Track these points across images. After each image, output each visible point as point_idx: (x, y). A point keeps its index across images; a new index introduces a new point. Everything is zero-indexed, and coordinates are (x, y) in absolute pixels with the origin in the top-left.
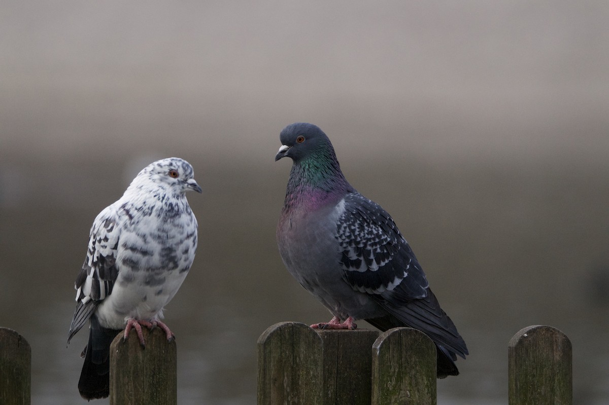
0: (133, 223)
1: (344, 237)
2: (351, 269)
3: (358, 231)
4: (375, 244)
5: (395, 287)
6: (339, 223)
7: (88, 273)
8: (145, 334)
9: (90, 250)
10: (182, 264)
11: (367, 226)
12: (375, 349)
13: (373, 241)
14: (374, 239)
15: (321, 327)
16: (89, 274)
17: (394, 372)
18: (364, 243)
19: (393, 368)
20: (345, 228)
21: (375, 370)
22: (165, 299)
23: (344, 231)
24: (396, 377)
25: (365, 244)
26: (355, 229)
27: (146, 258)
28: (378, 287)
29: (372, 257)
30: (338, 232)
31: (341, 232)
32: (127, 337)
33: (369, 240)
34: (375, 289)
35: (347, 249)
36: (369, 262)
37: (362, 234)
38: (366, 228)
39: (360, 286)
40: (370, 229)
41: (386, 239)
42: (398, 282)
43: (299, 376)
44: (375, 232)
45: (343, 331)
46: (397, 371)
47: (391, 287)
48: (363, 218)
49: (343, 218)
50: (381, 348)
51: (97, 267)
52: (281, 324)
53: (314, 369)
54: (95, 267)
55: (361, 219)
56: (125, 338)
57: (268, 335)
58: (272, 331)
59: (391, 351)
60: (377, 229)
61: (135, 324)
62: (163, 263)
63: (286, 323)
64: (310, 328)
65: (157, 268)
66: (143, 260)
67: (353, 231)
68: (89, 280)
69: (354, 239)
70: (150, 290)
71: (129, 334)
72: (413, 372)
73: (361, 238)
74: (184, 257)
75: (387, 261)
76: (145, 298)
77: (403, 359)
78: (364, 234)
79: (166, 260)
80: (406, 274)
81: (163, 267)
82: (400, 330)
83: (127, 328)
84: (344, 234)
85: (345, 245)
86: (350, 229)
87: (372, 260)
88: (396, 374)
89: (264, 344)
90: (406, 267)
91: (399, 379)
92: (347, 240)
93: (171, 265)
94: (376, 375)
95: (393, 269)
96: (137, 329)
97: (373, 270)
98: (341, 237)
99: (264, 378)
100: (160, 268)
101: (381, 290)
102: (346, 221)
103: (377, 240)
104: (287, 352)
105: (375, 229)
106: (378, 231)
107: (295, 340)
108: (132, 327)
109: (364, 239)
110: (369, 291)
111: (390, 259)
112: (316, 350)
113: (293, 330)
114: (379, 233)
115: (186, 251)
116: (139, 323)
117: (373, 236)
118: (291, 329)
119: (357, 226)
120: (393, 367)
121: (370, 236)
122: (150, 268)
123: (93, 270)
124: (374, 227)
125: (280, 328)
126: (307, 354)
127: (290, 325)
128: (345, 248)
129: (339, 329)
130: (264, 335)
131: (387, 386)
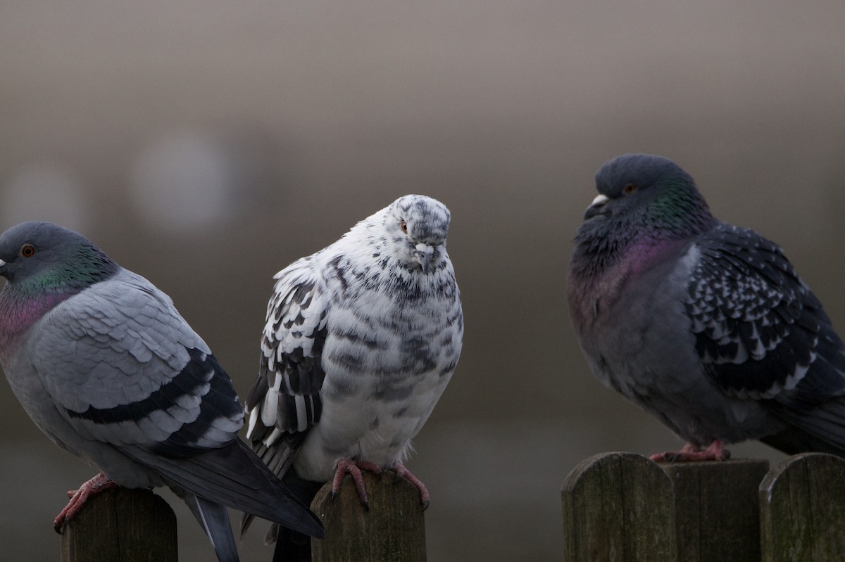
0: (348, 296)
1: (703, 304)
2: (721, 361)
3: (728, 291)
4: (759, 309)
5: (797, 382)
6: (693, 279)
7: (269, 384)
8: (368, 484)
9: (267, 338)
10: (443, 361)
11: (741, 280)
12: (765, 492)
13: (754, 306)
14: (756, 301)
15: (668, 458)
16: (272, 386)
17: (799, 530)
18: (740, 310)
19: (796, 524)
20: (704, 286)
21: (767, 529)
22: (412, 424)
23: (703, 293)
24: (802, 538)
25: (743, 311)
26: (721, 289)
27: (375, 352)
28: (770, 386)
29: (756, 335)
30: (693, 296)
31: (698, 295)
32: (337, 490)
33: (747, 303)
34: (764, 390)
35: (711, 326)
36: (750, 346)
37: (735, 296)
38: (740, 284)
39: (738, 389)
40: (747, 286)
41: (776, 297)
42: (801, 372)
43: (635, 544)
44: (756, 288)
45: (707, 463)
46: (803, 527)
47: (791, 384)
48: (734, 266)
49: (700, 271)
50: (774, 490)
51: (285, 373)
52: (600, 456)
53: (661, 531)
54: (282, 373)
55: (730, 268)
56: (334, 492)
57: (579, 476)
58: (586, 468)
59: (791, 495)
60: (758, 283)
61: (352, 468)
62: (405, 361)
63: (608, 454)
64: (650, 461)
65: (396, 371)
66: (371, 356)
67: (719, 291)
68: (273, 395)
69: (721, 306)
70: (385, 409)
71: (340, 485)
72: (832, 529)
73: (734, 302)
74: (443, 351)
75: (779, 340)
76: (376, 423)
77: (814, 508)
78: (738, 294)
79: (411, 356)
80: (813, 356)
81: (406, 369)
82: (806, 459)
83: (336, 475)
84: (703, 299)
85: (706, 318)
86: (712, 288)
87: (756, 341)
88: (802, 534)
89: (574, 491)
90: (813, 342)
91: (809, 542)
92: (710, 309)
93: (420, 365)
94: (768, 536)
95: (792, 351)
96: (355, 477)
97: (757, 359)
98: (698, 303)
99: (576, 549)
100: (400, 371)
101: (774, 391)
102: (704, 275)
103: (762, 302)
104: (613, 505)
105: (755, 283)
106: (760, 285)
107: (625, 482)
108: (346, 473)
109: (741, 303)
110: (754, 395)
111: (786, 334)
112: (662, 499)
113: (620, 466)
114: (762, 288)
115: (448, 341)
116: (357, 465)
117: (753, 297)
118: (618, 464)
119: (724, 283)
120: (796, 521)
121: (748, 297)
122: (381, 369)
123: (278, 377)
124: (753, 280)
125: (599, 465)
126: (648, 506)
127: (615, 457)
128: (707, 323)
129: (700, 460)
130: (572, 477)
131: (788, 554)
